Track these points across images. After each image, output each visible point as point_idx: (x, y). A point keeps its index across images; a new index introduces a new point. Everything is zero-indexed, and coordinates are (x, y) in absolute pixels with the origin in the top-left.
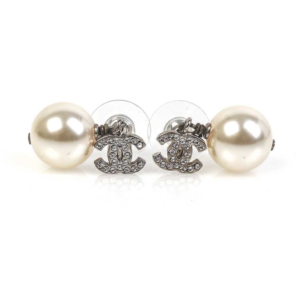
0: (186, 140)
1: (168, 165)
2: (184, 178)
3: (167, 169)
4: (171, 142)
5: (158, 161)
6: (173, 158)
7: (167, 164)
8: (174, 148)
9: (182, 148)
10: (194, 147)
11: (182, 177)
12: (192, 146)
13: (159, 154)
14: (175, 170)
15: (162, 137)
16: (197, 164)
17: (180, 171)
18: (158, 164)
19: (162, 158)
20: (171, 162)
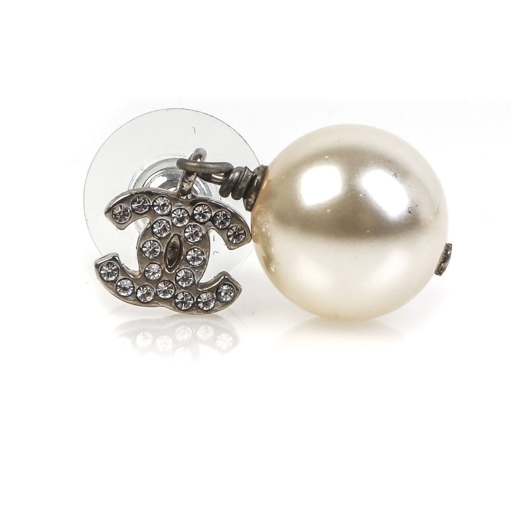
0: (190, 214)
1: (139, 289)
2: (189, 329)
3: (138, 303)
4: (148, 220)
5: (110, 279)
6: (155, 267)
7: (137, 287)
8: (154, 239)
9: (179, 237)
10: (213, 234)
11: (182, 327)
12: (207, 233)
13: (114, 259)
14: (161, 304)
15: (121, 207)
16: (225, 284)
17: (176, 307)
18: (111, 286)
19: (122, 269)
20: (148, 280)
